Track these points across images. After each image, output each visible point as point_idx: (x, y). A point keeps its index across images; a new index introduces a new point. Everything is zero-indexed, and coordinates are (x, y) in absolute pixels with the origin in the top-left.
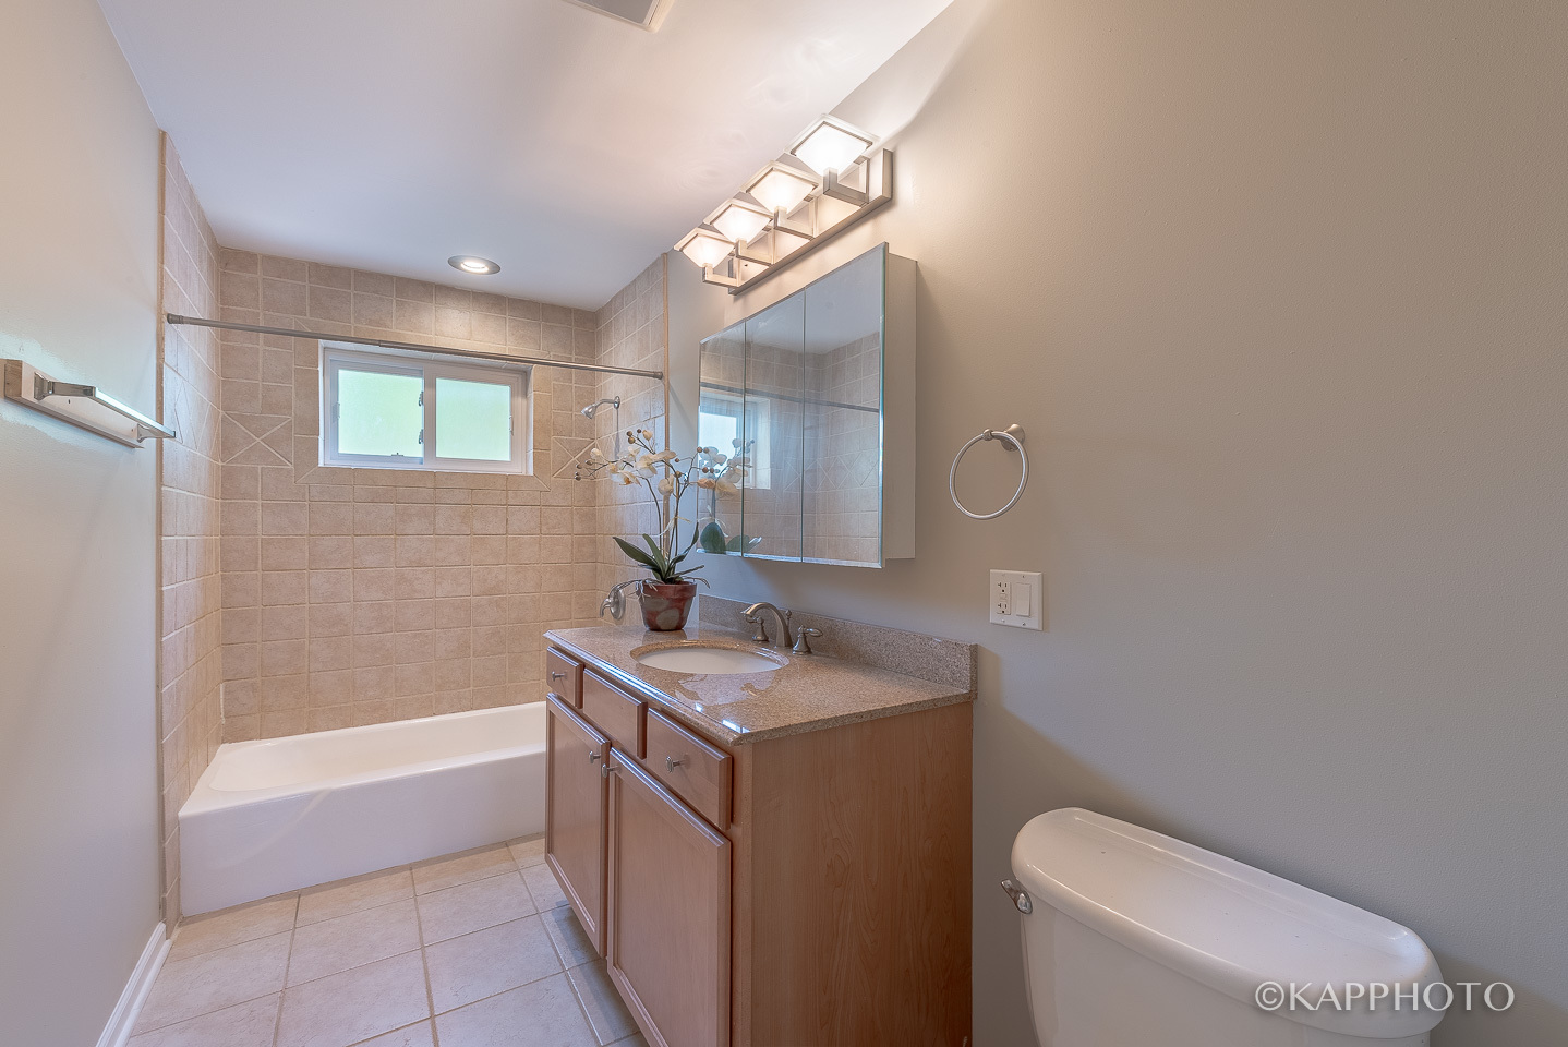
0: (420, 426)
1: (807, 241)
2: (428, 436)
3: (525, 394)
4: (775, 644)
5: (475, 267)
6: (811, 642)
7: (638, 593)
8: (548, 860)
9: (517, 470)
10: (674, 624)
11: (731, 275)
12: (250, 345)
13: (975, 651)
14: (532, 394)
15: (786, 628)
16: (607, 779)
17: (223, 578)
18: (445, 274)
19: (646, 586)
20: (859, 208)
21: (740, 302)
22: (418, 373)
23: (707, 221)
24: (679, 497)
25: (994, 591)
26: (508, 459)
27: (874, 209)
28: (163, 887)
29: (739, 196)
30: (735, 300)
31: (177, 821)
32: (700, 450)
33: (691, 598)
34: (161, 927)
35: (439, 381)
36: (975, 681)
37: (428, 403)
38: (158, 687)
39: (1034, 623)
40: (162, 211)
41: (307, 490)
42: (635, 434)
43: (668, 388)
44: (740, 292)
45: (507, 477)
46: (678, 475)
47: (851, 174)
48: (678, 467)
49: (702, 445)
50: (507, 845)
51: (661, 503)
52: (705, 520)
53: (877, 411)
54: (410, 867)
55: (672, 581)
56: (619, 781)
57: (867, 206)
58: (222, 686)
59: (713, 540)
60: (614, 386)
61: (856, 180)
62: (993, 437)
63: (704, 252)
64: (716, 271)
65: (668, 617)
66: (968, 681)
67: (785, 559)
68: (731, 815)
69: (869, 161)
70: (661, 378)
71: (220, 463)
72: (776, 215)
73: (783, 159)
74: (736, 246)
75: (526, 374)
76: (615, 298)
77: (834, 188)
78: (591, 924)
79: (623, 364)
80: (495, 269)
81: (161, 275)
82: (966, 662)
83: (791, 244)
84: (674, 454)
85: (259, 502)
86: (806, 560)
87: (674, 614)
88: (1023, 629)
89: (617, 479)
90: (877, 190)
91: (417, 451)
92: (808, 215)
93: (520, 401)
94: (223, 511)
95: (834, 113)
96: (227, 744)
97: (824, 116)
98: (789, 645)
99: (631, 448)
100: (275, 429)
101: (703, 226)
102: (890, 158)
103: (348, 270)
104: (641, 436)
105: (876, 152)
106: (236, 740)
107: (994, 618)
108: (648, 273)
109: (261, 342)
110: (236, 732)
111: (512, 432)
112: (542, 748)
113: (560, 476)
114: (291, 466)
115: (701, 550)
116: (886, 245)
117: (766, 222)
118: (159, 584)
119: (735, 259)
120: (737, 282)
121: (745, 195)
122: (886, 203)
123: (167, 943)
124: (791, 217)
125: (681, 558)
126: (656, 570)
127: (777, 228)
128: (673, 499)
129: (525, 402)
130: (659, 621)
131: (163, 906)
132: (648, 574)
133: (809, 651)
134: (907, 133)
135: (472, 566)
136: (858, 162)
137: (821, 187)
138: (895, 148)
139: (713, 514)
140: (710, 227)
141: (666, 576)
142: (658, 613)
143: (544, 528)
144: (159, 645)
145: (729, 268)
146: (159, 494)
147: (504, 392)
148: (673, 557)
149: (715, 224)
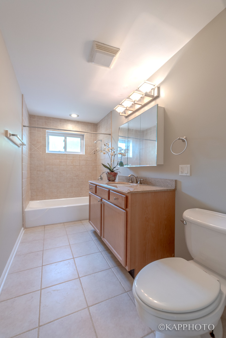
0: (64, 146)
1: (141, 106)
2: (65, 148)
4: (134, 182)
5: (74, 116)
6: (142, 182)
7: (106, 174)
8: (89, 222)
9: (81, 154)
10: (113, 180)
11: (125, 114)
12: (35, 131)
13: (176, 181)
14: (84, 140)
15: (136, 180)
16: (102, 204)
17: (30, 172)
18: (69, 118)
19: (108, 172)
20: (152, 98)
21: (127, 119)
22: (63, 136)
23: (120, 104)
24: (114, 156)
25: (180, 169)
26: (80, 152)
27: (155, 98)
28: (23, 222)
29: (127, 98)
30: (126, 119)
31: (25, 212)
32: (119, 147)
33: (117, 175)
34: (23, 228)
35: (67, 137)
36: (176, 187)
37: (65, 141)
38: (22, 188)
39: (189, 174)
40: (22, 108)
41: (44, 157)
42: (106, 144)
43: (112, 137)
44: (127, 117)
45: (80, 155)
46: (114, 152)
47: (151, 92)
48: (114, 151)
49: (119, 146)
50: (81, 221)
51: (111, 157)
52: (119, 161)
53: (156, 141)
54: (64, 223)
55: (113, 172)
56: (104, 204)
57: (154, 98)
58: (30, 191)
59: (121, 164)
60: (101, 137)
61: (151, 93)
62: (180, 139)
63: (119, 110)
64: (122, 113)
65: (112, 178)
66: (174, 187)
67: (136, 166)
68: (127, 207)
69: (154, 89)
70: (110, 135)
71: (30, 152)
72: (135, 101)
73: (137, 90)
74: (126, 108)
75: (83, 136)
76: (101, 120)
77: (147, 95)
78: (98, 232)
79: (102, 133)
80: (78, 116)
81: (22, 119)
82: (174, 183)
83: (137, 107)
84: (113, 148)
85: (36, 159)
86: (141, 166)
87: (114, 178)
88: (186, 176)
89: (102, 153)
90: (156, 95)
91: (63, 150)
92: (141, 101)
93: (82, 141)
94: (30, 161)
95: (147, 80)
96: (31, 201)
97: (145, 81)
98: (137, 183)
99: (105, 147)
100: (39, 146)
101: (120, 105)
102: (159, 88)
103: (51, 118)
104: (107, 145)
105: (155, 87)
107: (180, 174)
108: (108, 115)
110: (32, 199)
112: (88, 204)
113: (90, 155)
114: (41, 153)
115: (119, 166)
116: (158, 105)
117: (133, 103)
118: (22, 171)
119: (126, 111)
120: (126, 115)
121: (129, 98)
122: (158, 97)
123: (24, 231)
124: (138, 101)
125: (115, 167)
126: (110, 170)
127: (135, 103)
128: (113, 157)
130: (111, 179)
131: (23, 225)
132: (108, 171)
133: (141, 183)
134: (162, 83)
135: (73, 171)
136: (152, 89)
137: (144, 95)
138: (160, 86)
139: (121, 160)
140: (121, 105)
141: (112, 171)
142: (110, 178)
143: (87, 165)
144: (22, 181)
145: (125, 112)
146: (22, 156)
147: (79, 139)
148: (113, 167)
149: (122, 104)
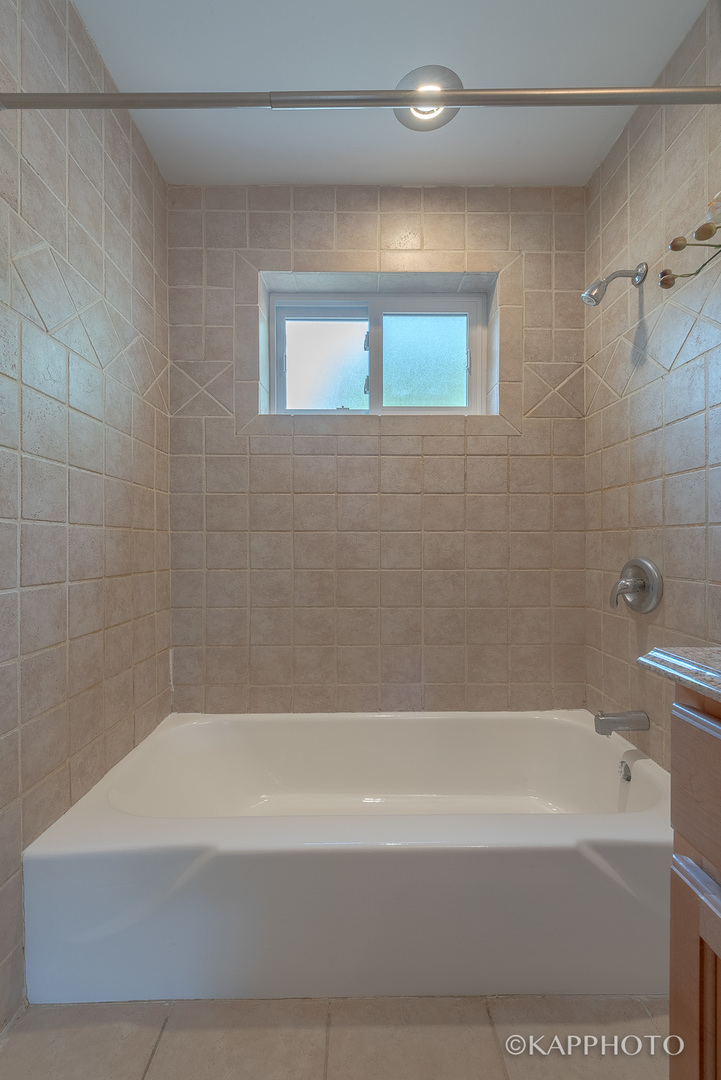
0: (366, 373)
2: (374, 384)
3: (486, 321)
9: (476, 412)
12: (195, 287)
26: (465, 402)
35: (386, 319)
37: (374, 345)
41: (247, 442)
45: (465, 421)
58: (172, 652)
71: (169, 416)
75: (487, 294)
85: (204, 456)
91: (363, 402)
93: (480, 330)
94: (172, 467)
96: (174, 714)
100: (218, 375)
103: (287, 187)
106: (184, 710)
109: (204, 282)
110: (186, 706)
111: (469, 371)
113: (535, 415)
114: (232, 417)
129: (485, 332)
135: (423, 532)
143: (514, 486)
147: (460, 324)
